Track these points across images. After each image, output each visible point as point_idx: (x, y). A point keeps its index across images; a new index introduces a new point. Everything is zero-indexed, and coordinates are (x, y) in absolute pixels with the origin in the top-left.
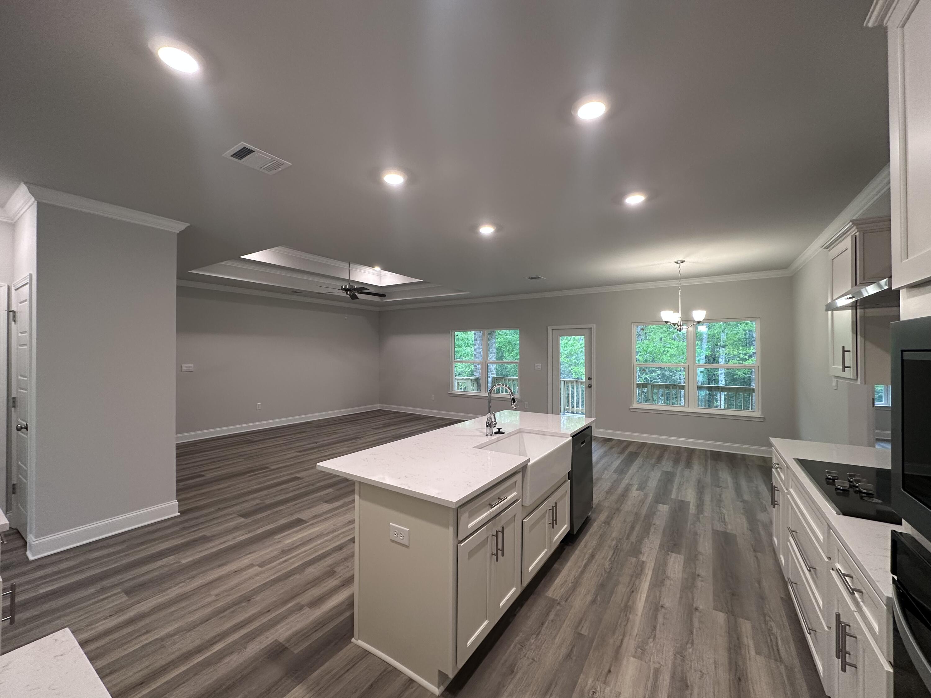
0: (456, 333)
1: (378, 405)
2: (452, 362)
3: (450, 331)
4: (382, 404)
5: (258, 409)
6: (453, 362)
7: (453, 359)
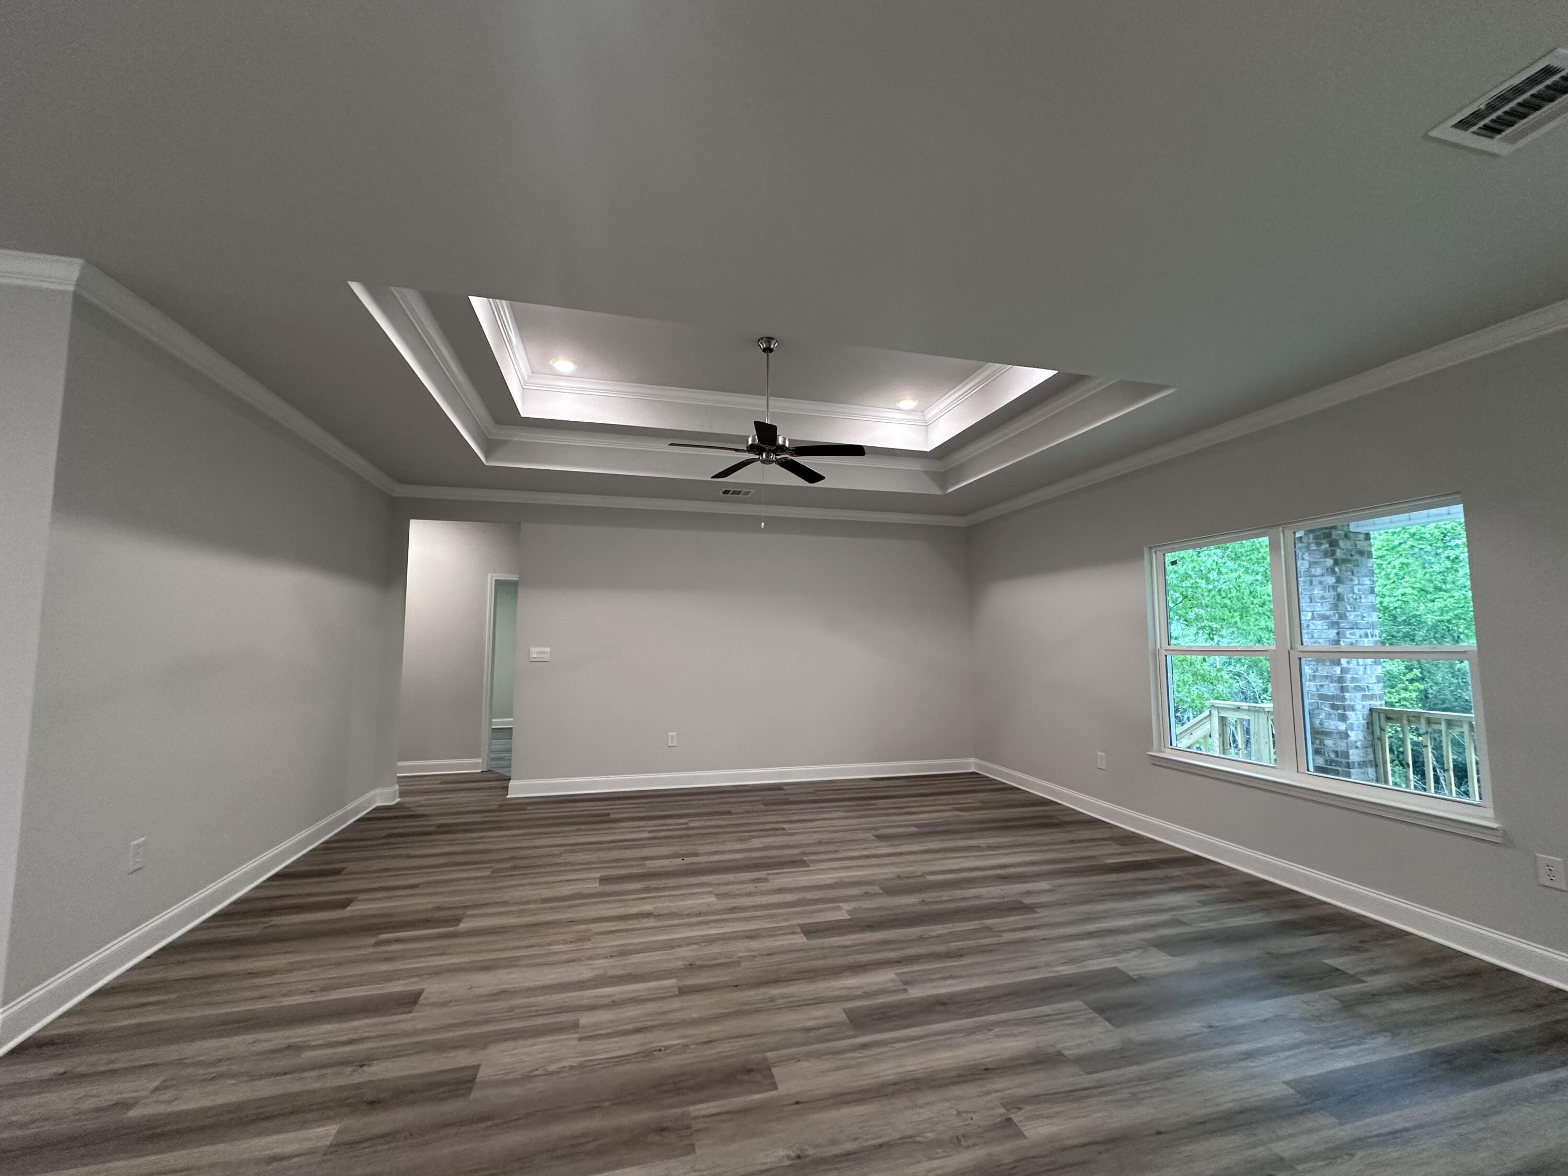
0: (1169, 557)
1: (973, 760)
2: (1156, 654)
3: (1146, 550)
4: (983, 759)
5: (670, 744)
6: (1163, 653)
7: (1161, 642)
